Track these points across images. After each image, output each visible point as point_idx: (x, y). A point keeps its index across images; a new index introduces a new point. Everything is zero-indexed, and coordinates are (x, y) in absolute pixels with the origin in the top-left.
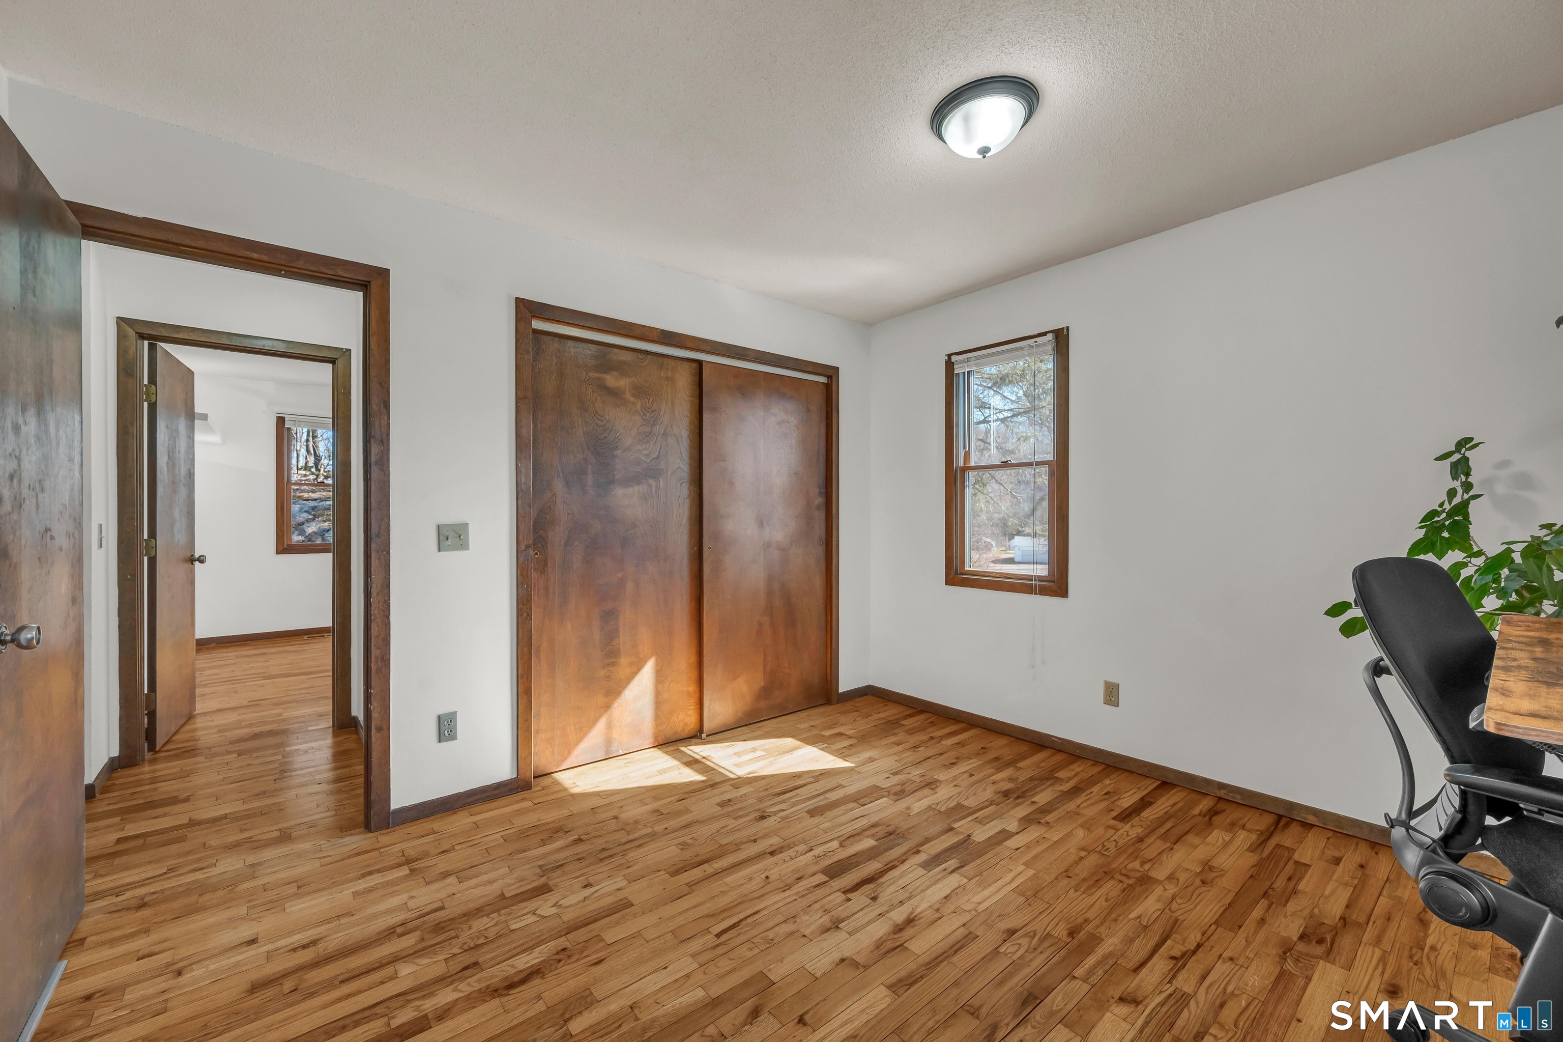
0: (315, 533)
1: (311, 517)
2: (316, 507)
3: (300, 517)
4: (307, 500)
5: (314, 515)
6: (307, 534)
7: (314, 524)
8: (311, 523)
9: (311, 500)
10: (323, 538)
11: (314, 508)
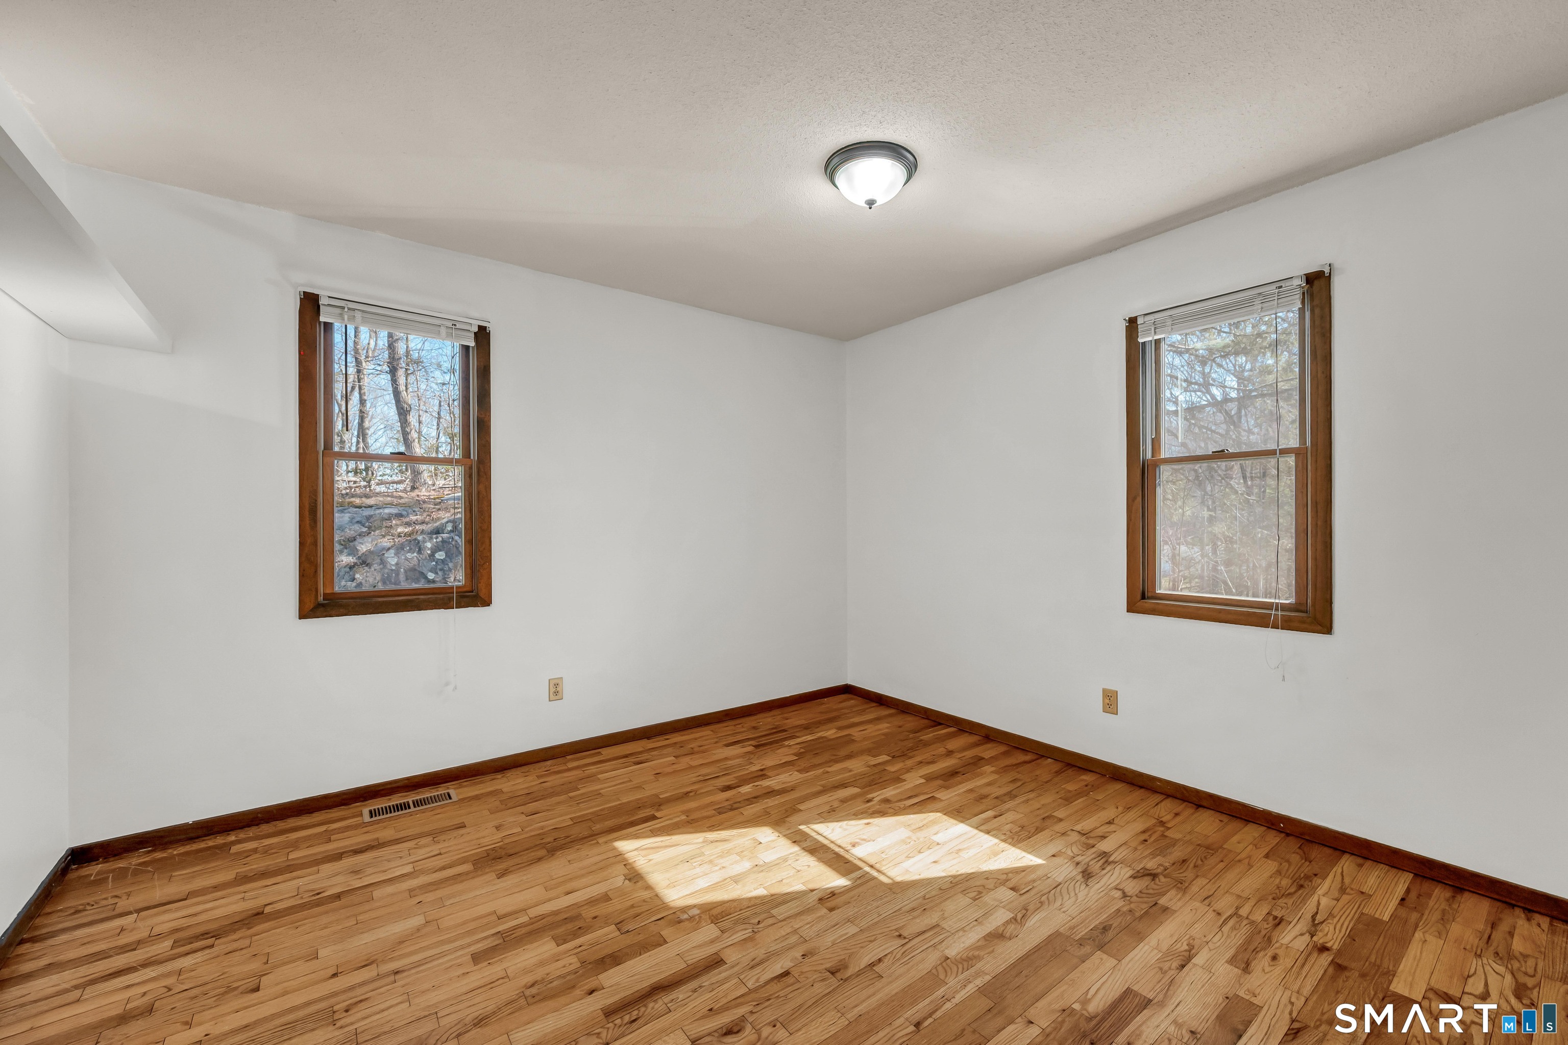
0: (370, 552)
1: (364, 530)
2: (371, 516)
3: (350, 530)
4: (360, 507)
5: (369, 528)
6: (360, 554)
7: (370, 540)
8: (366, 539)
9: (365, 507)
10: (381, 560)
11: (369, 518)
